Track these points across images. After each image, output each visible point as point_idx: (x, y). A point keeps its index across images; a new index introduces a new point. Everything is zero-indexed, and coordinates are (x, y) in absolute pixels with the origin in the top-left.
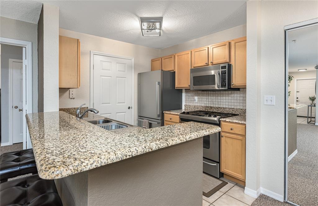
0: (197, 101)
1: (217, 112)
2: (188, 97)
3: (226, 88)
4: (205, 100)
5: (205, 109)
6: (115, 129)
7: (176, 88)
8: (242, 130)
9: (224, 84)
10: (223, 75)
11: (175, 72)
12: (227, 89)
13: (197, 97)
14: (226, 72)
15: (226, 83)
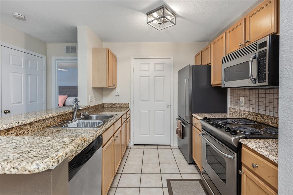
0: (243, 104)
1: (272, 125)
2: (233, 97)
3: (266, 84)
4: (254, 102)
5: (252, 117)
6: (82, 127)
7: (213, 85)
8: (274, 176)
9: (262, 76)
10: (261, 60)
11: (211, 65)
12: (268, 84)
13: (243, 98)
14: (266, 53)
15: (265, 74)
